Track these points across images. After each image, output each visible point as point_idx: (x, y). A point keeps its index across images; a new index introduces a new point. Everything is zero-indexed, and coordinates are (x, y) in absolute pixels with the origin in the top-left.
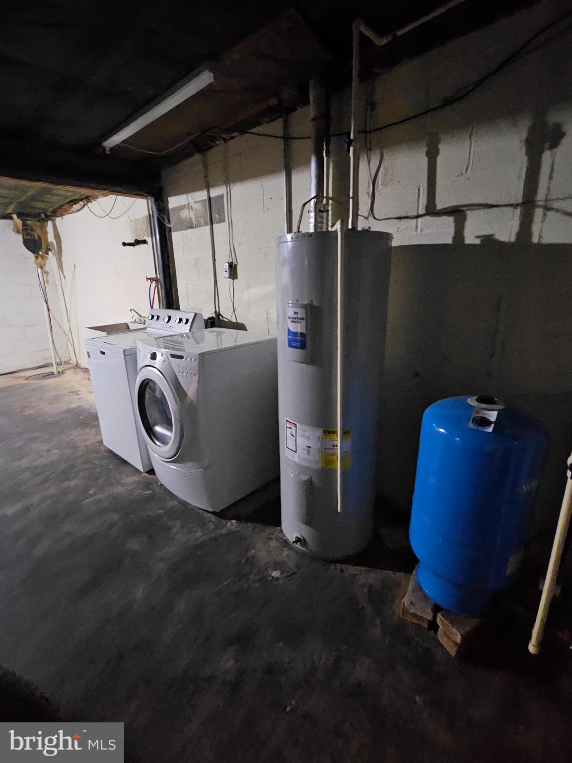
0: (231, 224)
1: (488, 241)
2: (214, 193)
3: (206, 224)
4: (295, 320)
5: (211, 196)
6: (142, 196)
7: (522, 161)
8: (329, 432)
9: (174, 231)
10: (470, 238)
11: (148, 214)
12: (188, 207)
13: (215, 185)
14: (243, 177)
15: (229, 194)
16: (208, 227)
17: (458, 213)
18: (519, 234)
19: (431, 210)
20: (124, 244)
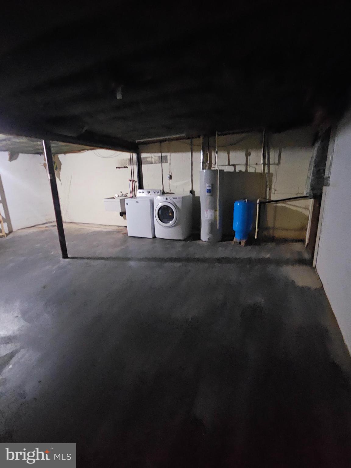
0: (170, 164)
1: (240, 171)
2: (163, 154)
3: (159, 163)
4: (209, 187)
5: (162, 155)
6: (127, 152)
7: (245, 157)
8: (216, 210)
9: (143, 164)
10: (237, 170)
11: (130, 158)
12: (151, 158)
13: (164, 152)
14: (176, 151)
15: (170, 156)
16: (161, 164)
17: (234, 165)
18: (246, 170)
19: (229, 165)
20: (116, 168)
